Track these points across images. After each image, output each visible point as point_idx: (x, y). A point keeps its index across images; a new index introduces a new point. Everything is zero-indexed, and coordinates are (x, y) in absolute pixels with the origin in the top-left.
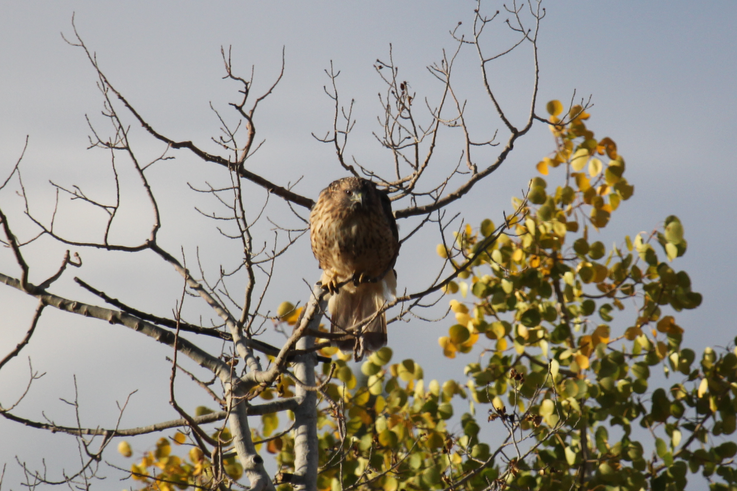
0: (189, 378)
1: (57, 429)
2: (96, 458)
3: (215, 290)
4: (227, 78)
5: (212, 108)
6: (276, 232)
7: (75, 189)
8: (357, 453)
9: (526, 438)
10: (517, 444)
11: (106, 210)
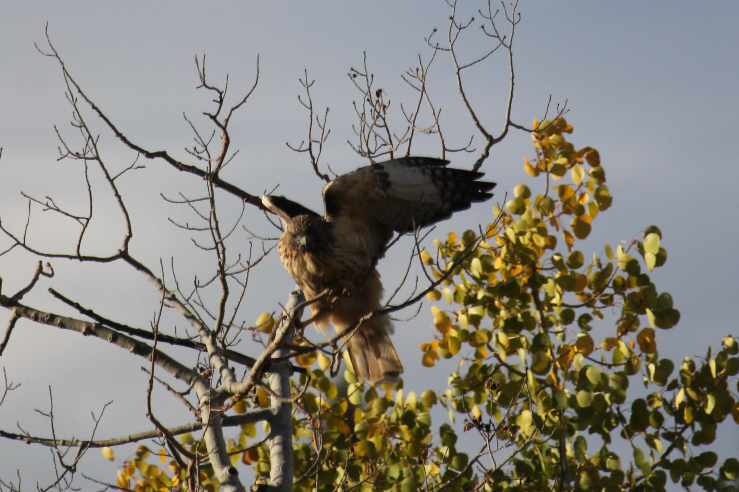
0: (165, 388)
1: (31, 440)
2: (71, 469)
3: (189, 301)
4: (201, 88)
5: (186, 119)
6: (251, 243)
7: (48, 200)
8: (333, 463)
9: (502, 447)
10: (493, 454)
11: (79, 221)
